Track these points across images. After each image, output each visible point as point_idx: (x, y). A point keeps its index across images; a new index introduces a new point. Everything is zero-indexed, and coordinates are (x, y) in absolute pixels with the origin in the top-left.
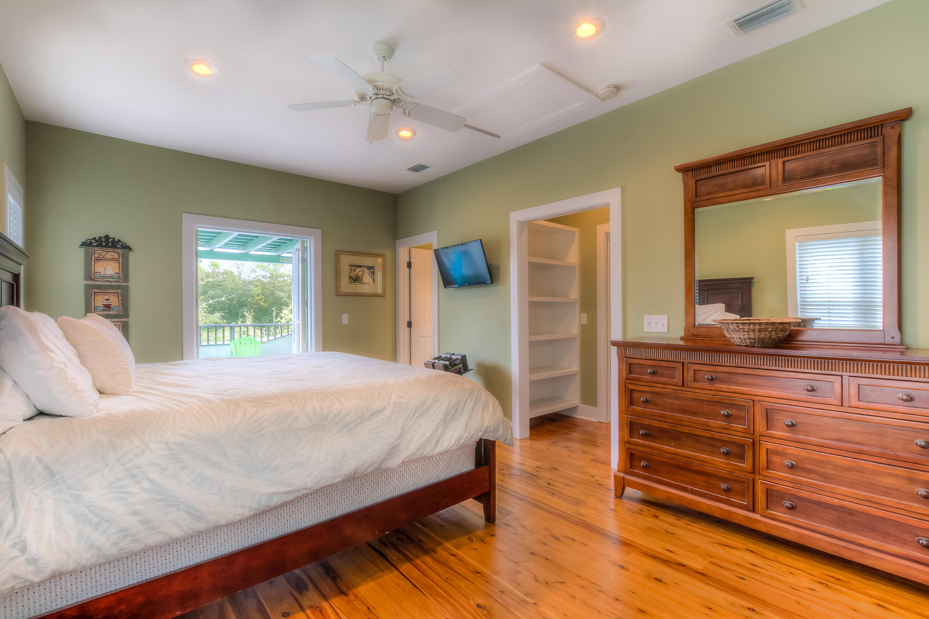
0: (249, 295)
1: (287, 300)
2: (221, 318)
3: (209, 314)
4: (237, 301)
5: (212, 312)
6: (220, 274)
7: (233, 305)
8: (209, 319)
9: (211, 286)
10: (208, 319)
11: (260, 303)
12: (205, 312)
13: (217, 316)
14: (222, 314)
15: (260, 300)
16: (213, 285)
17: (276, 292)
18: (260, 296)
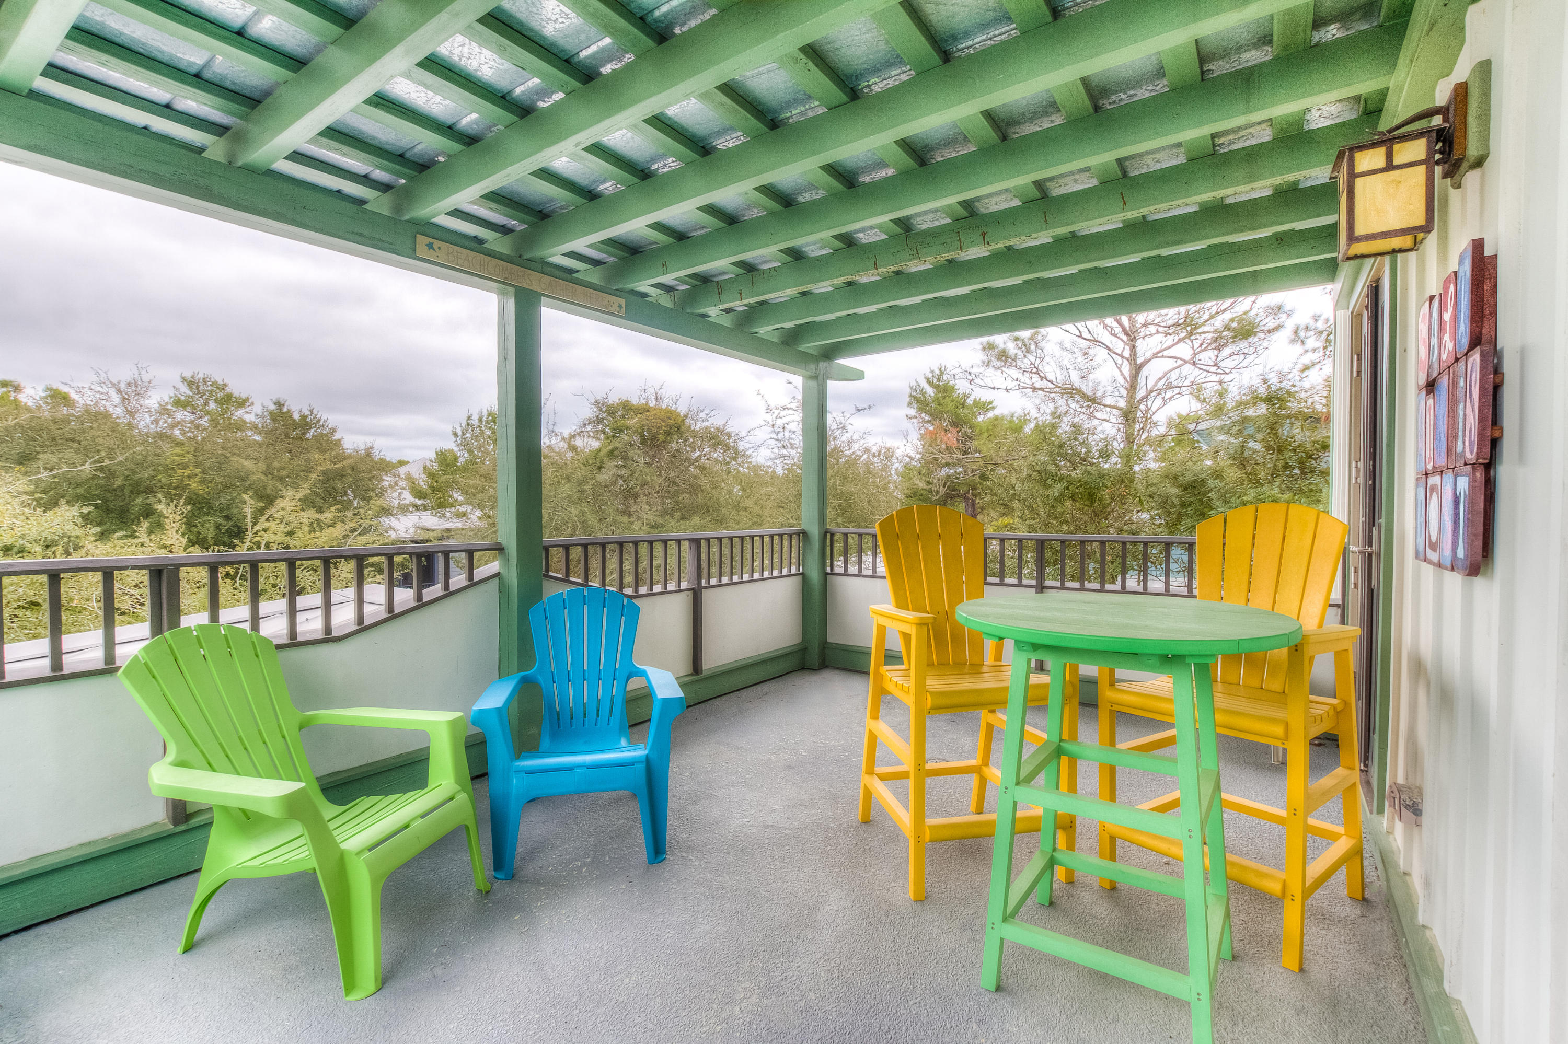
0: (159, 465)
1: (263, 477)
2: (80, 521)
3: (38, 509)
4: (126, 478)
5: (51, 505)
6: (74, 418)
7: (115, 490)
8: (38, 524)
9: (47, 443)
10: (35, 523)
11: (189, 485)
12: (24, 504)
13: (68, 514)
14: (85, 510)
15: (189, 477)
16: (54, 439)
17: (235, 458)
18: (188, 467)
